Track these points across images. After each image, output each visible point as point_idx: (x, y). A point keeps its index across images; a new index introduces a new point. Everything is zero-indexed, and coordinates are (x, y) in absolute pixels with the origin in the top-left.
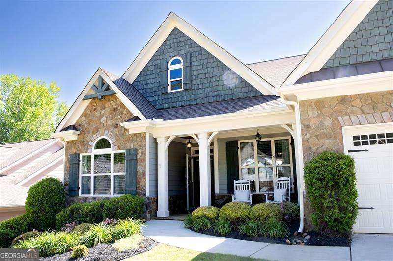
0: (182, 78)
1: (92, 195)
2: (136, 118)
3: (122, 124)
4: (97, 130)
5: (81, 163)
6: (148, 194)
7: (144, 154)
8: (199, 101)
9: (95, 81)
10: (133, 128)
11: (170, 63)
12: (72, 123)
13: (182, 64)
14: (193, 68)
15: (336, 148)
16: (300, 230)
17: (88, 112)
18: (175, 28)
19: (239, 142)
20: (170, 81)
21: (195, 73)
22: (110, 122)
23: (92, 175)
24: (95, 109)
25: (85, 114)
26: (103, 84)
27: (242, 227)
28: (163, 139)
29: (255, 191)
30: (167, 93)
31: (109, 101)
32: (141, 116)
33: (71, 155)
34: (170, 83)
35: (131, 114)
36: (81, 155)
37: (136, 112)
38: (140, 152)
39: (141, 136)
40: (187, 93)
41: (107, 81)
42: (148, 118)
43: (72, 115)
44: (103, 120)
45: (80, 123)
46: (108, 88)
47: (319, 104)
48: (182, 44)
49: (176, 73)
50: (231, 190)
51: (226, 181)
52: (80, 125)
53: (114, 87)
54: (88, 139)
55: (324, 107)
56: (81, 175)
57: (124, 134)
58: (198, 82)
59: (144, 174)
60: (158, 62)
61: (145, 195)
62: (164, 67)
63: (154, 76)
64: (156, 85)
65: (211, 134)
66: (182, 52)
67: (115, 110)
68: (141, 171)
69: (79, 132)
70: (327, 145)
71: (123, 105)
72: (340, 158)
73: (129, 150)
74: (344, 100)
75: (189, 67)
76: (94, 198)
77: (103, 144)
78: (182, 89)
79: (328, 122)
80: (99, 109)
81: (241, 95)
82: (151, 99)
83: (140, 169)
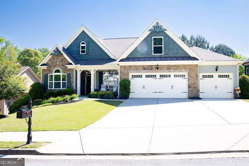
0: (85, 50)
1: (53, 88)
2: (71, 64)
3: (66, 65)
4: (55, 66)
5: (49, 77)
6: (74, 88)
7: (73, 75)
8: (91, 58)
9: (55, 49)
10: (69, 67)
11: (81, 44)
12: (45, 63)
13: (85, 45)
14: (89, 46)
15: (127, 78)
16: (118, 97)
17: (51, 59)
18: (83, 31)
19: (103, 72)
20: (81, 50)
21: (90, 48)
22: (61, 64)
23: (54, 82)
24: (54, 59)
25: (50, 60)
26: (58, 50)
27: (104, 96)
28: (79, 71)
29: (107, 88)
30: (80, 54)
31: (60, 56)
32: (73, 63)
33: (44, 74)
34: (81, 51)
35: (69, 62)
36: (49, 74)
37: (70, 61)
38: (72, 75)
39: (72, 70)
40: (87, 55)
41: (59, 49)
42: (75, 64)
43: (45, 60)
44: (58, 63)
45: (48, 63)
46: (60, 52)
47: (124, 67)
48: (86, 37)
49: (83, 47)
50: (100, 87)
51: (98, 85)
52: (48, 64)
53: (62, 52)
54: (52, 69)
55: (125, 68)
56: (49, 82)
57: (66, 69)
58: (91, 52)
59: (73, 82)
60: (77, 42)
61: (73, 88)
62: (79, 45)
63: (75, 47)
64: (75, 51)
65: (95, 70)
66: (85, 40)
67: (63, 60)
68: (72, 81)
69: (48, 67)
70: (125, 77)
71: (65, 58)
72: (127, 81)
73: (68, 74)
74: (130, 66)
75: (88, 46)
76: (54, 90)
77: (58, 71)
78: (85, 53)
79: (126, 72)
80: (56, 59)
81: (105, 58)
82: (74, 56)
83: (72, 80)
